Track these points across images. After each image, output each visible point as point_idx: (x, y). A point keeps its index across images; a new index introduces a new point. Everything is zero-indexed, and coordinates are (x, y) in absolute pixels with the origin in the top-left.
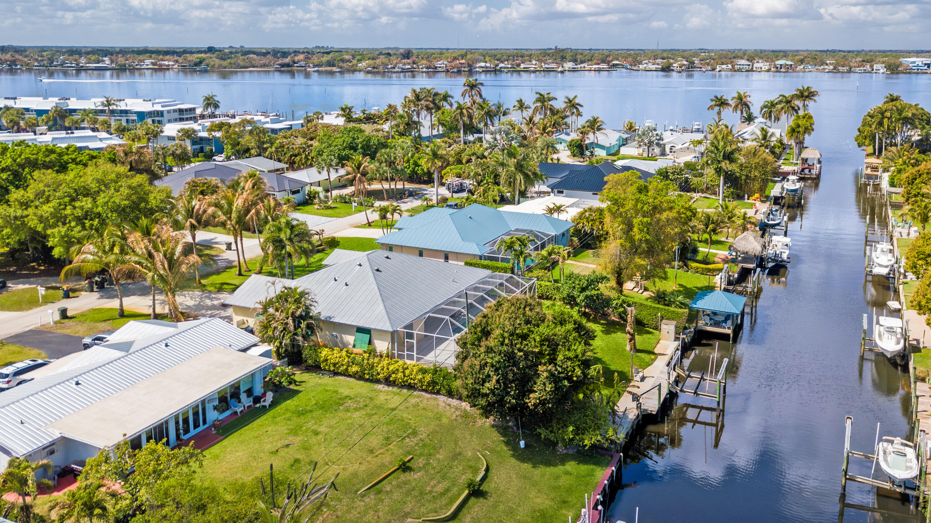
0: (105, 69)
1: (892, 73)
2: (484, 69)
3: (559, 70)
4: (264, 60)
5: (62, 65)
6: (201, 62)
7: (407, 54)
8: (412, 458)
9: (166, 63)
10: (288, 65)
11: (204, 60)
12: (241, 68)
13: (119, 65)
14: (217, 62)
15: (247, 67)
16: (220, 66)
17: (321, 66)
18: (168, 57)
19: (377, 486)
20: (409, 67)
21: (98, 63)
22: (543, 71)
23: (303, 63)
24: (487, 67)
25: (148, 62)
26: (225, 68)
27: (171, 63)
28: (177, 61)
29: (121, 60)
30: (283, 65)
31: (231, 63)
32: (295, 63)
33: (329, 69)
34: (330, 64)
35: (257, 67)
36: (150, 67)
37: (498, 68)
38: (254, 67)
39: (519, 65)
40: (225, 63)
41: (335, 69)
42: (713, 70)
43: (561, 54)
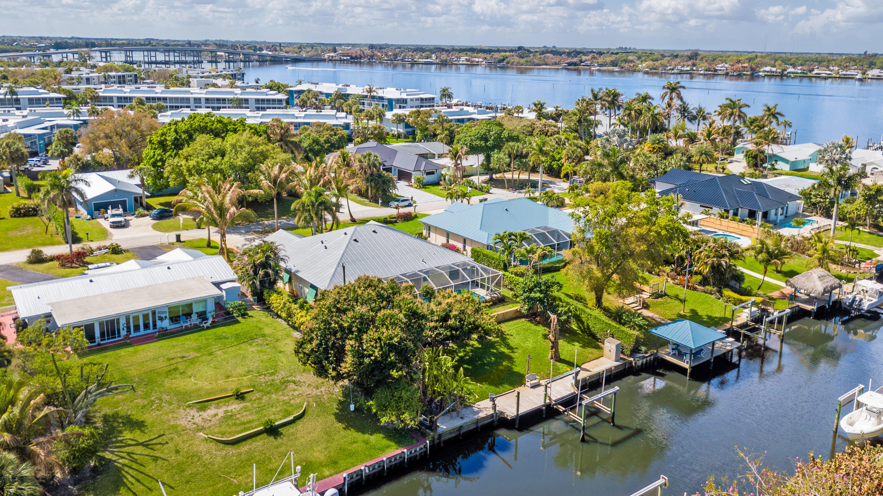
0: (431, 64)
2: (769, 74)
3: (858, 77)
4: (557, 59)
5: (402, 60)
6: (504, 60)
7: (694, 56)
8: (253, 391)
9: (477, 60)
10: (575, 64)
11: (507, 57)
12: (535, 65)
13: (441, 61)
14: (517, 59)
15: (541, 65)
16: (518, 63)
17: (605, 65)
18: (480, 55)
19: (206, 403)
20: (688, 69)
21: (427, 58)
22: (839, 78)
23: (588, 63)
24: (772, 72)
25: (463, 58)
26: (522, 65)
27: (481, 60)
28: (485, 58)
29: (444, 56)
30: (570, 64)
31: (527, 61)
32: (581, 62)
33: (611, 68)
34: (614, 64)
35: (549, 65)
36: (464, 62)
37: (785, 73)
38: (546, 65)
39: (811, 71)
40: (523, 61)
41: (616, 69)
43: (871, 60)
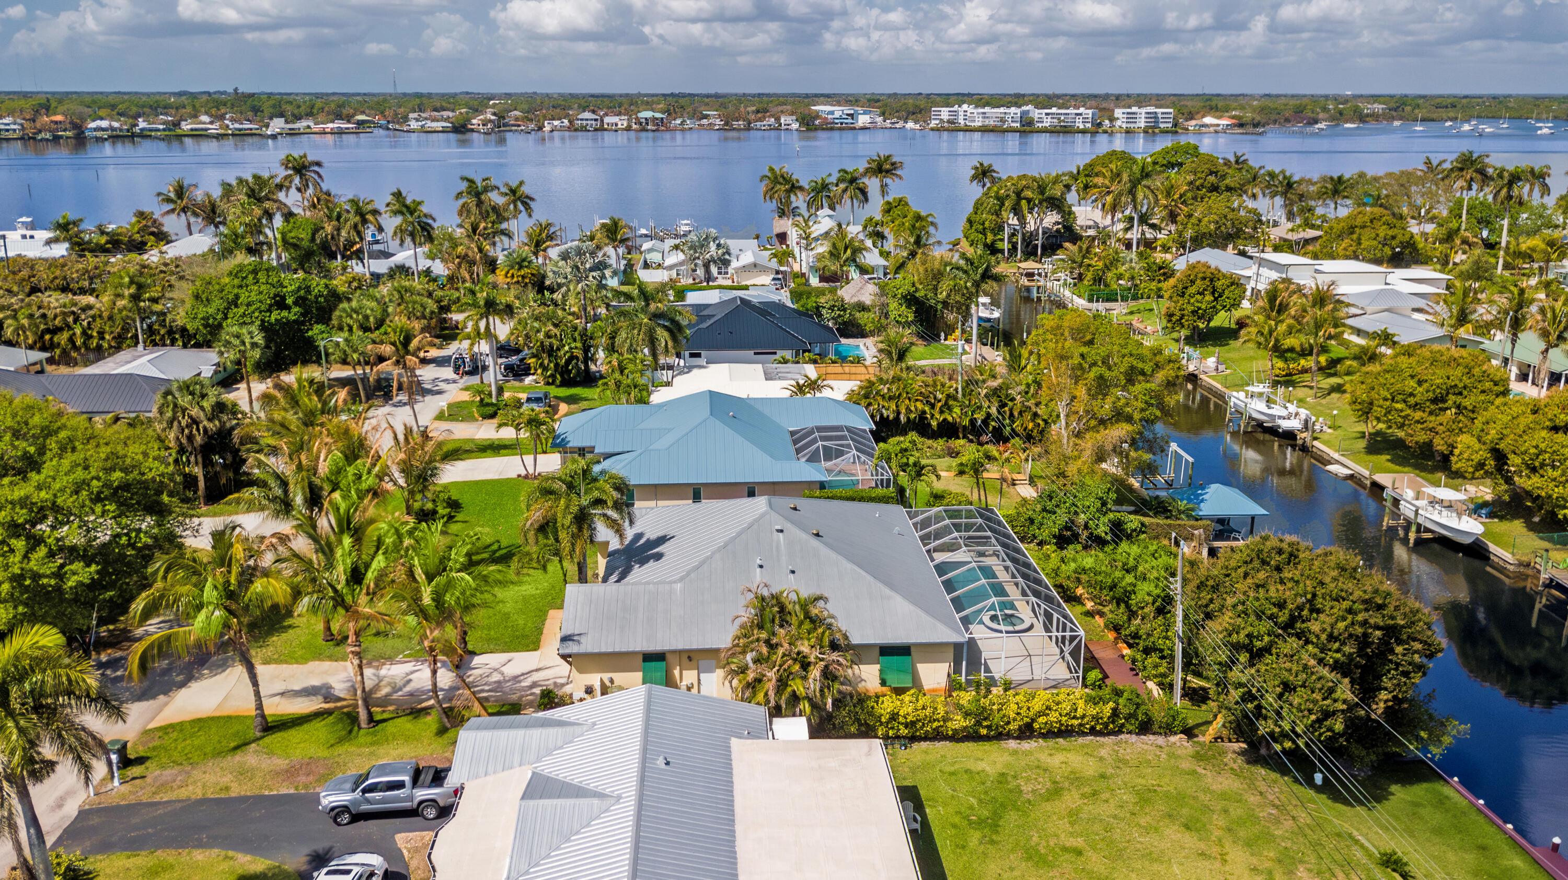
1: (808, 130)
2: (109, 133)
24: (113, 129)
37: (138, 130)
39: (177, 125)
42: (540, 128)
